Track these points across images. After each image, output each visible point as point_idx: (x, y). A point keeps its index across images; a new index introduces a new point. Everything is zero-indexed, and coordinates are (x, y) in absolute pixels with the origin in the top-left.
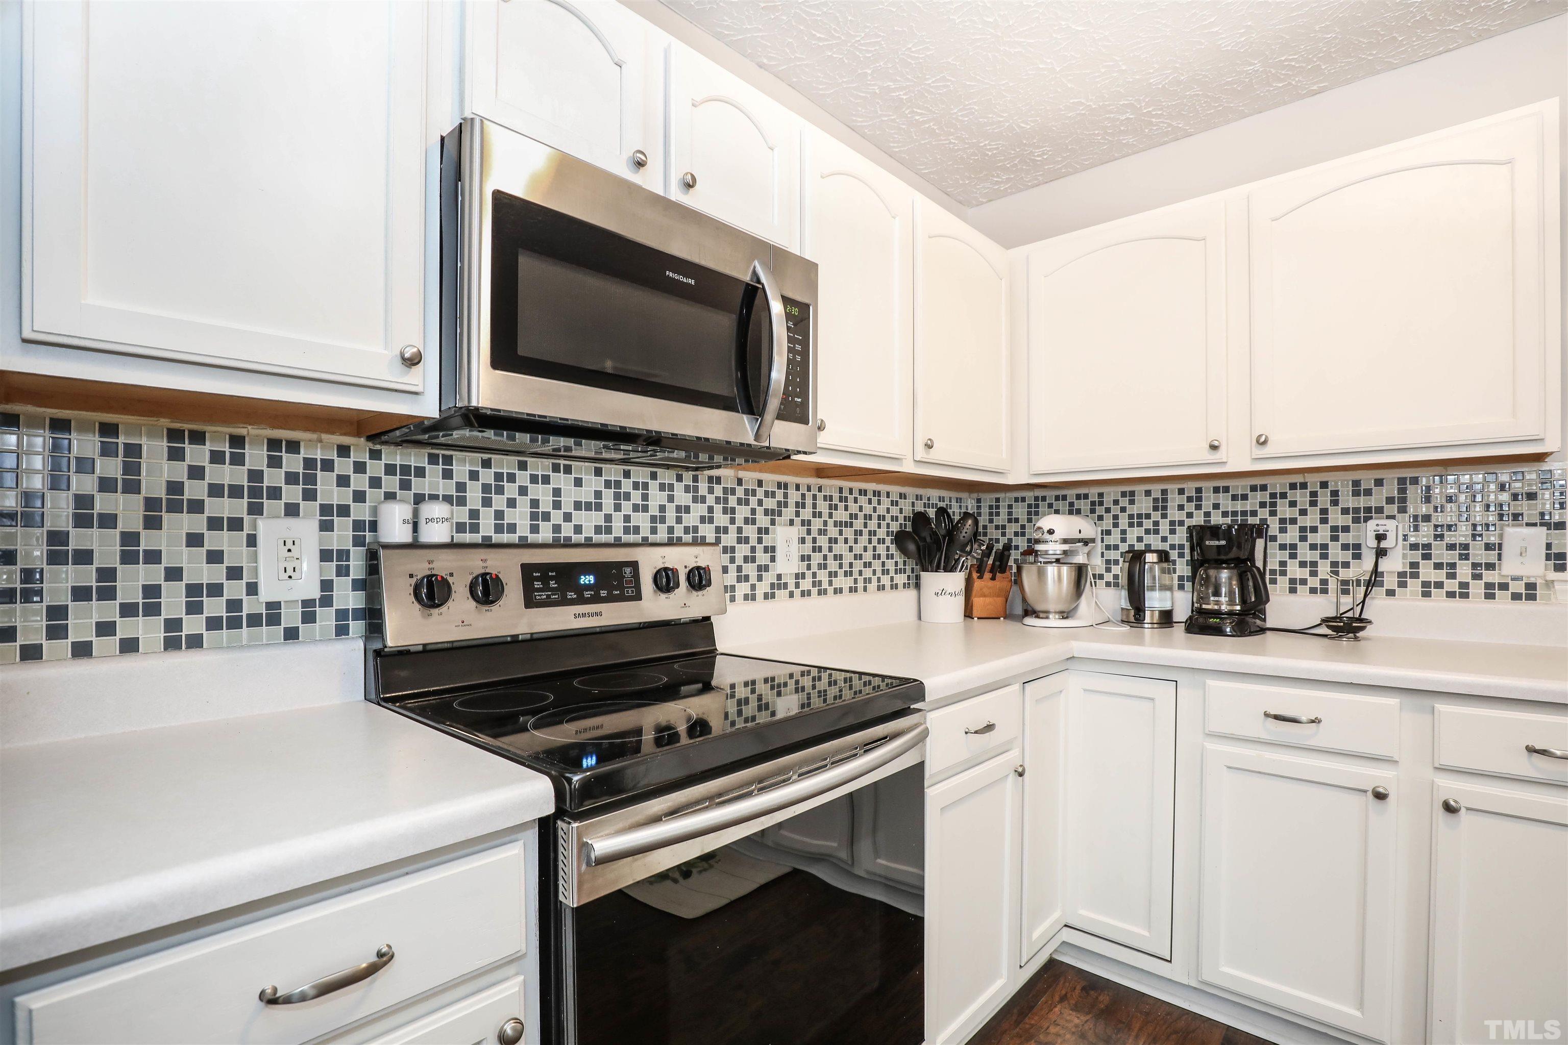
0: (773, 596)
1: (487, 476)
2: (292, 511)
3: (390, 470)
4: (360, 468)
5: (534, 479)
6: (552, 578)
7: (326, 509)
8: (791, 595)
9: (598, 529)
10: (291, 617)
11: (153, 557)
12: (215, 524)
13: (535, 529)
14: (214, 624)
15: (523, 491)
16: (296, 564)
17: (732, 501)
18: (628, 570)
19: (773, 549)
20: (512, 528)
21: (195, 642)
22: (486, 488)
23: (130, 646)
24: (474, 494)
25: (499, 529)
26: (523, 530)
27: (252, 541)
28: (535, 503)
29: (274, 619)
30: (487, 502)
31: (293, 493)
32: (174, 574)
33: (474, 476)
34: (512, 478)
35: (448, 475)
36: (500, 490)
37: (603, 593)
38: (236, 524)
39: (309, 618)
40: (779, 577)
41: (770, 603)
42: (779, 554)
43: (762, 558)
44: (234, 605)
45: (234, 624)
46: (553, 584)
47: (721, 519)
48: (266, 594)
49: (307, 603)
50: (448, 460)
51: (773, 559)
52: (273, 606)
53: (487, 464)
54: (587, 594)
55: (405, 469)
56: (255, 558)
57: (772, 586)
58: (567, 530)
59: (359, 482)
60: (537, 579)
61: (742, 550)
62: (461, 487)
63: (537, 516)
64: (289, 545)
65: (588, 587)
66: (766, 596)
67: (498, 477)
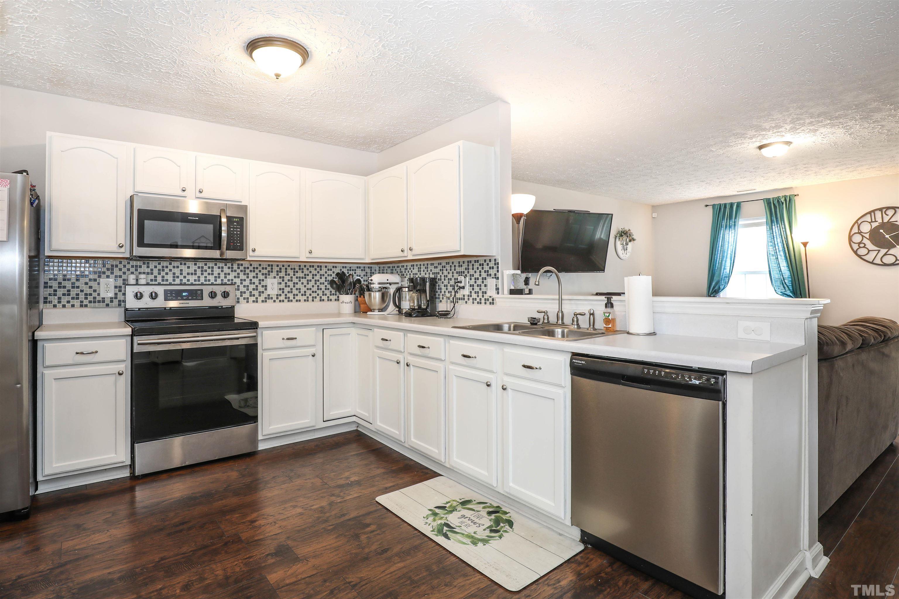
0: (266, 301)
1: (159, 267)
2: (108, 277)
3: (132, 266)
4: (125, 266)
5: (174, 267)
6: (173, 293)
7: (116, 276)
8: (274, 301)
9: (195, 280)
10: (107, 301)
11: (78, 287)
12: (90, 280)
13: (174, 280)
14: (90, 302)
15: (170, 270)
16: (109, 289)
17: (248, 271)
18: (199, 292)
19: (266, 286)
20: (167, 280)
21: (86, 306)
22: (159, 270)
23: (73, 306)
24: (155, 272)
25: (163, 280)
26: (170, 280)
27: (99, 284)
28: (174, 274)
29: (104, 302)
30: (159, 274)
31: (108, 273)
32: (82, 291)
33: (156, 267)
34: (167, 267)
35: (148, 267)
36: (163, 270)
37: (190, 298)
38: (95, 280)
39: (112, 301)
40: (269, 295)
41: (264, 304)
42: (268, 288)
43: (260, 289)
44: (95, 298)
45: (95, 302)
46: (174, 295)
47: (242, 276)
48: (102, 295)
49: (111, 298)
50: (148, 263)
51: (266, 289)
52: (103, 298)
53: (159, 264)
54: (185, 298)
55: (136, 266)
56: (99, 288)
57: (266, 298)
58: (185, 281)
59: (124, 270)
60: (169, 293)
61: (252, 287)
62: (152, 270)
63: (175, 277)
64: (107, 285)
65: (185, 296)
66: (263, 301)
67: (163, 267)
